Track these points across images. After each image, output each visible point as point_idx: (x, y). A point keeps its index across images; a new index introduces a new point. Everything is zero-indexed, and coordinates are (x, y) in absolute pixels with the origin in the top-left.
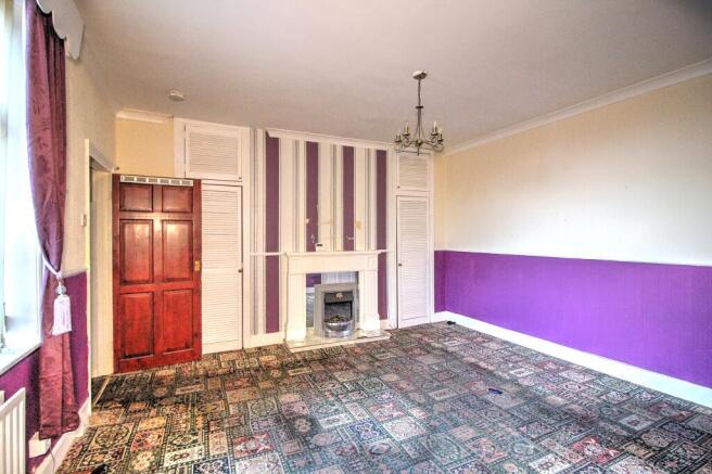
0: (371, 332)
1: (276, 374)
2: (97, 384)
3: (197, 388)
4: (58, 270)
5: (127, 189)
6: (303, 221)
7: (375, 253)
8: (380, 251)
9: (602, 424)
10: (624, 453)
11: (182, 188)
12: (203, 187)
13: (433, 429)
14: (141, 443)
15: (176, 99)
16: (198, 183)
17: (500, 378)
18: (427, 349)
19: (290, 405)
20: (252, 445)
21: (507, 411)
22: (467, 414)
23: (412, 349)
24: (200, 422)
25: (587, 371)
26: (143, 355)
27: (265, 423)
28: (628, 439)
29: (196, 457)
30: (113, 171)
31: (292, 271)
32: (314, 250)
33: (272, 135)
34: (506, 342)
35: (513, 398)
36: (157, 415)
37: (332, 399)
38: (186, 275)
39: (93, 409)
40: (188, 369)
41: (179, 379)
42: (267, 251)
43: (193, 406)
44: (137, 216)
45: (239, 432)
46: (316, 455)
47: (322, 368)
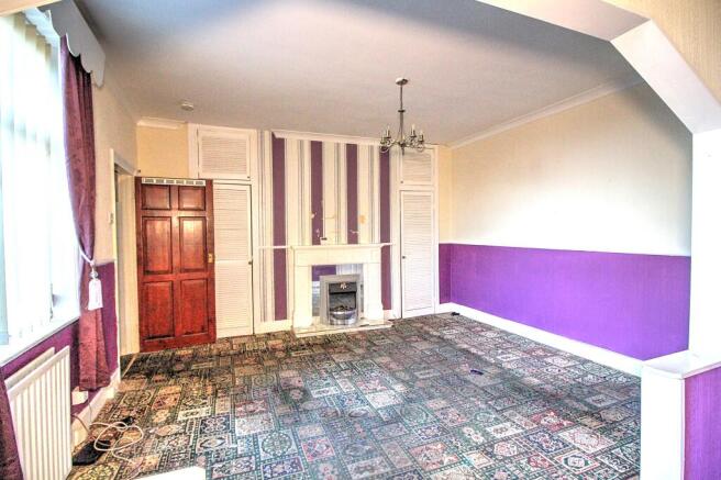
0: (374, 321)
1: (281, 355)
2: (125, 360)
3: (211, 365)
4: (91, 259)
5: (148, 190)
6: (308, 216)
7: (378, 246)
8: (383, 244)
9: (567, 401)
10: (576, 424)
11: (195, 188)
12: (215, 186)
13: (410, 401)
14: (160, 404)
15: (187, 109)
16: (210, 182)
17: (486, 362)
18: (424, 336)
19: (288, 379)
20: (251, 407)
21: (482, 389)
22: (444, 390)
23: (410, 336)
24: (210, 390)
25: (573, 357)
26: (164, 337)
27: (264, 392)
28: (586, 413)
29: (204, 415)
30: (135, 174)
31: (298, 263)
32: (319, 244)
33: (278, 136)
34: (503, 332)
35: (491, 378)
36: (175, 384)
37: (325, 375)
38: (200, 266)
39: (122, 379)
40: (203, 350)
41: (194, 357)
42: (275, 244)
43: (205, 378)
44: (156, 213)
45: (241, 397)
46: (303, 416)
47: (323, 351)
